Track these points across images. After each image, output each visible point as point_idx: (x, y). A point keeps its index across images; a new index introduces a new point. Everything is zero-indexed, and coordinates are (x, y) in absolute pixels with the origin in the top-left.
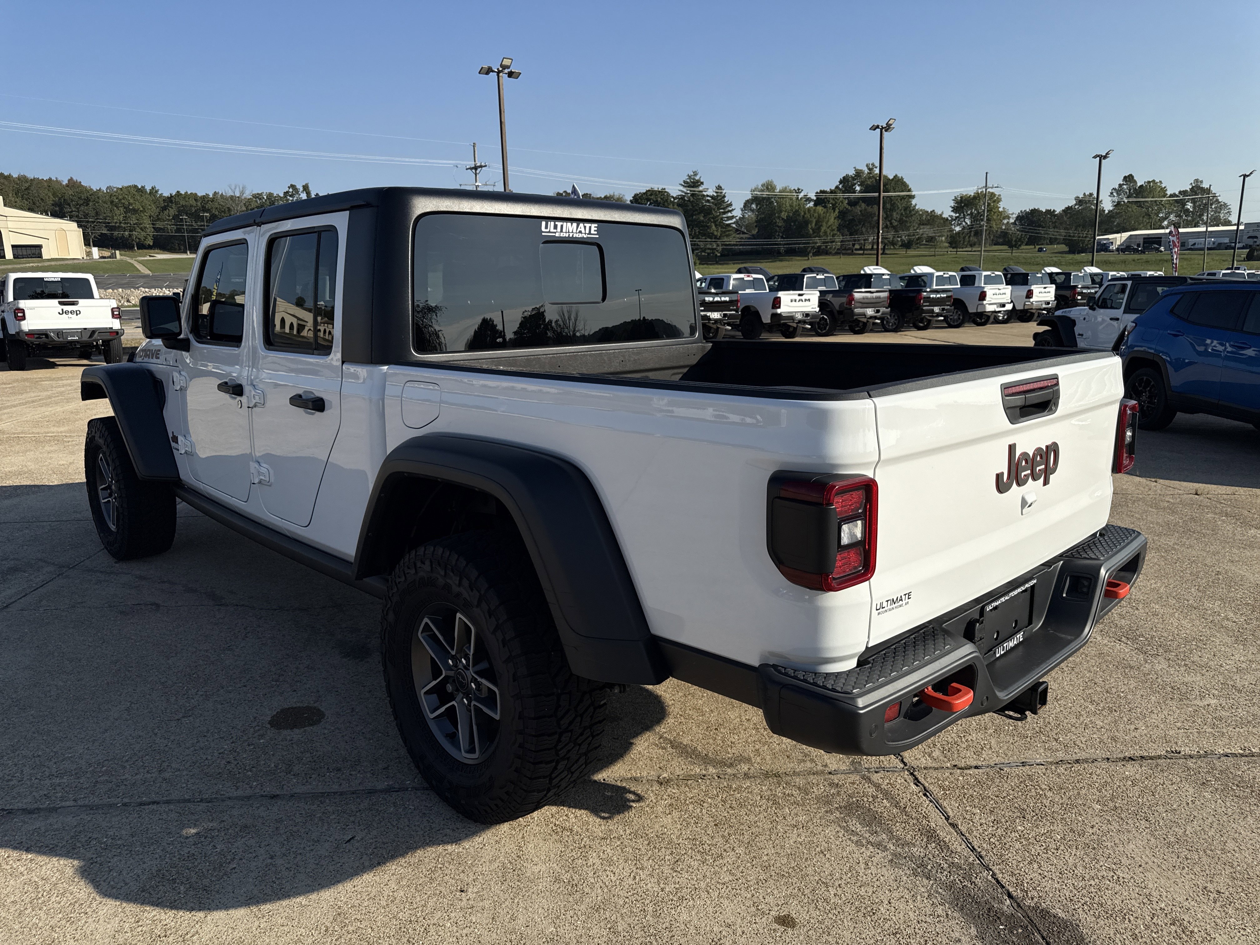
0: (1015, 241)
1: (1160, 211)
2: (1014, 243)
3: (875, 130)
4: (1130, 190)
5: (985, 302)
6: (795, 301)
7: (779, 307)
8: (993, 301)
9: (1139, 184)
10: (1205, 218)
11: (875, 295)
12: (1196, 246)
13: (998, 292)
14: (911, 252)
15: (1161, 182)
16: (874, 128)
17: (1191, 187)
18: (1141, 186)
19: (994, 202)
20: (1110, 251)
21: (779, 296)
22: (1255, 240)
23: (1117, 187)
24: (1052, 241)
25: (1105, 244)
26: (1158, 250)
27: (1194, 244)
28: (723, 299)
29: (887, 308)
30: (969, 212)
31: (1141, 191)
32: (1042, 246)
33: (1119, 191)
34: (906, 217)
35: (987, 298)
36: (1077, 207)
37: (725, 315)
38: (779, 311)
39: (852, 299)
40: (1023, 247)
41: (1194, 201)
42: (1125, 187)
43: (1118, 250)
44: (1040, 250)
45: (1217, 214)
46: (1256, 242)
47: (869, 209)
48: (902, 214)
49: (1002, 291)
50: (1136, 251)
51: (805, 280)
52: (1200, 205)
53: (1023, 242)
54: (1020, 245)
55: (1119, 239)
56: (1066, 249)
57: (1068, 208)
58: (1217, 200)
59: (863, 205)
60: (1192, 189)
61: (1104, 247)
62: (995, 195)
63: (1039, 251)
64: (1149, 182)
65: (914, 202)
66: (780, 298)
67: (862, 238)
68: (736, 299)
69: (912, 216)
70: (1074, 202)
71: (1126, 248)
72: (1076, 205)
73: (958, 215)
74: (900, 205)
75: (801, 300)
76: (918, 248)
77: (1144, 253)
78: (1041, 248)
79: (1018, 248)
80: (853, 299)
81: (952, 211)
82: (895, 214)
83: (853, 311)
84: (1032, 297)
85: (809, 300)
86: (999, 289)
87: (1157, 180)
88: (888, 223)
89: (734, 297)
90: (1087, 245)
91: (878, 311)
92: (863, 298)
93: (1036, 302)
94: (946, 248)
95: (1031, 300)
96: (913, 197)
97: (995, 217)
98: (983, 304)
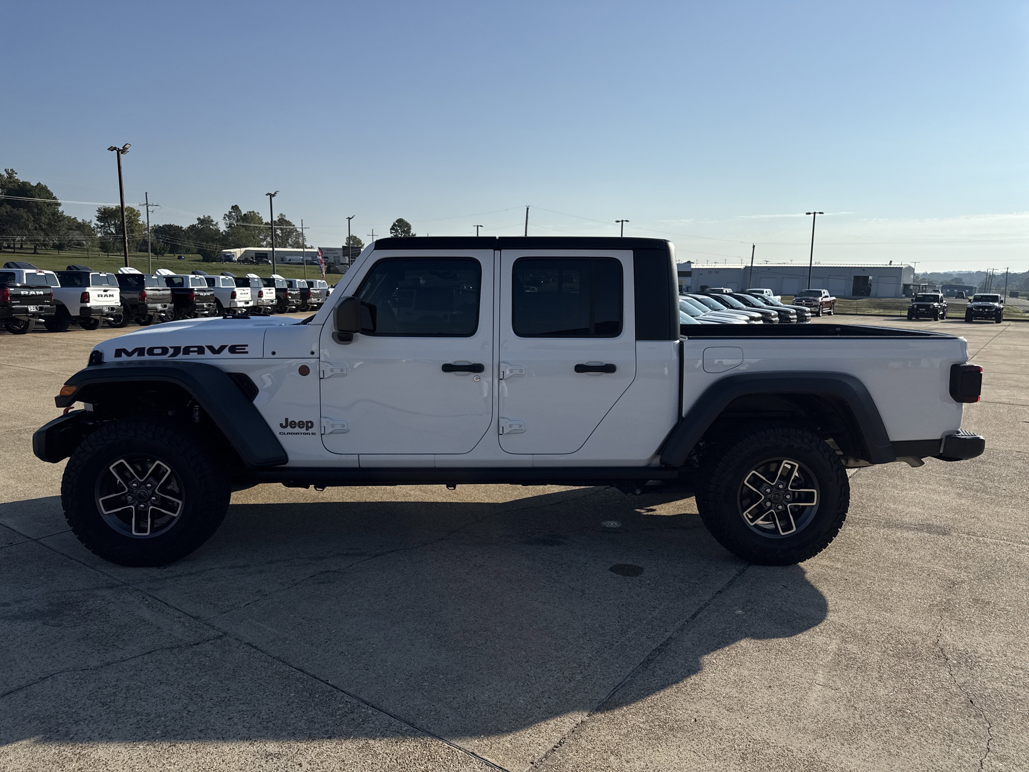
0: (160, 249)
1: (259, 234)
2: (159, 251)
3: (112, 150)
4: (237, 217)
5: (236, 300)
6: (102, 296)
7: (88, 302)
8: (241, 299)
9: (243, 213)
10: (290, 242)
11: (161, 292)
12: (291, 261)
13: (243, 292)
14: (63, 253)
15: (258, 213)
16: (112, 149)
17: (278, 219)
18: (245, 215)
19: (135, 215)
20: (234, 262)
21: (87, 291)
22: (327, 259)
23: (228, 213)
24: (188, 251)
25: (229, 256)
26: (267, 262)
27: (290, 260)
28: (38, 293)
29: (171, 303)
30: (113, 222)
31: (246, 218)
32: (181, 255)
33: (229, 216)
34: (55, 222)
35: (237, 297)
36: (199, 226)
37: (41, 309)
38: (88, 305)
39: (143, 295)
40: (166, 255)
41: (281, 229)
42: (233, 214)
43: (239, 260)
44: (180, 258)
45: (297, 240)
46: (327, 261)
47: (15, 211)
48: (50, 219)
49: (246, 292)
50: (252, 263)
51: (90, 277)
52: (286, 232)
53: (166, 251)
54: (164, 253)
55: (238, 252)
56: (201, 258)
57: (193, 226)
58: (296, 230)
59: (8, 207)
60: (279, 220)
61: (229, 258)
62: (134, 210)
63: (178, 258)
64: (250, 212)
65: (60, 209)
66: (88, 293)
67: (10, 237)
68: (50, 292)
69: (60, 221)
70: (197, 222)
71: (244, 260)
72: (198, 224)
73: (102, 224)
74: (48, 211)
75: (106, 296)
76: (70, 250)
77: (258, 264)
78: (180, 256)
79: (163, 256)
80: (146, 295)
81: (97, 220)
82: (43, 218)
83: (146, 306)
84: (262, 297)
85: (113, 296)
86: (244, 290)
87: (256, 212)
88: (37, 226)
89: (48, 291)
90: (217, 256)
91: (165, 306)
92: (153, 295)
93: (266, 300)
94: (97, 251)
95: (262, 299)
96: (59, 204)
97: (136, 228)
98: (234, 301)
